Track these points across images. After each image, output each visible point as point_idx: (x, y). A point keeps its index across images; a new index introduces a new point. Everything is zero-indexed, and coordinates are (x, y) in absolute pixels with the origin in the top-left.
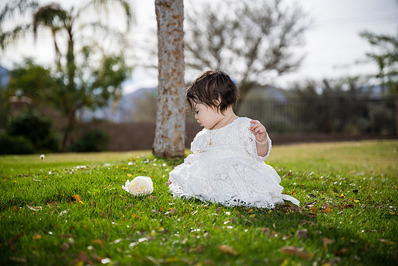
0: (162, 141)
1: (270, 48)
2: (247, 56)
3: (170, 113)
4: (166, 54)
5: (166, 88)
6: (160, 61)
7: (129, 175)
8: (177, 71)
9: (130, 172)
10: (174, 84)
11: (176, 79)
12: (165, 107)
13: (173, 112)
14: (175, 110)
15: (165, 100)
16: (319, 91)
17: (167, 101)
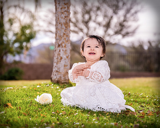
0: (56, 74)
1: (118, 22)
2: (104, 26)
3: (61, 58)
4: (60, 25)
5: (60, 44)
6: (56, 28)
7: (38, 93)
8: (66, 34)
9: (38, 91)
10: (64, 42)
11: (65, 39)
12: (59, 54)
13: (63, 57)
14: (64, 57)
15: (59, 51)
16: (146, 48)
17: (60, 51)
